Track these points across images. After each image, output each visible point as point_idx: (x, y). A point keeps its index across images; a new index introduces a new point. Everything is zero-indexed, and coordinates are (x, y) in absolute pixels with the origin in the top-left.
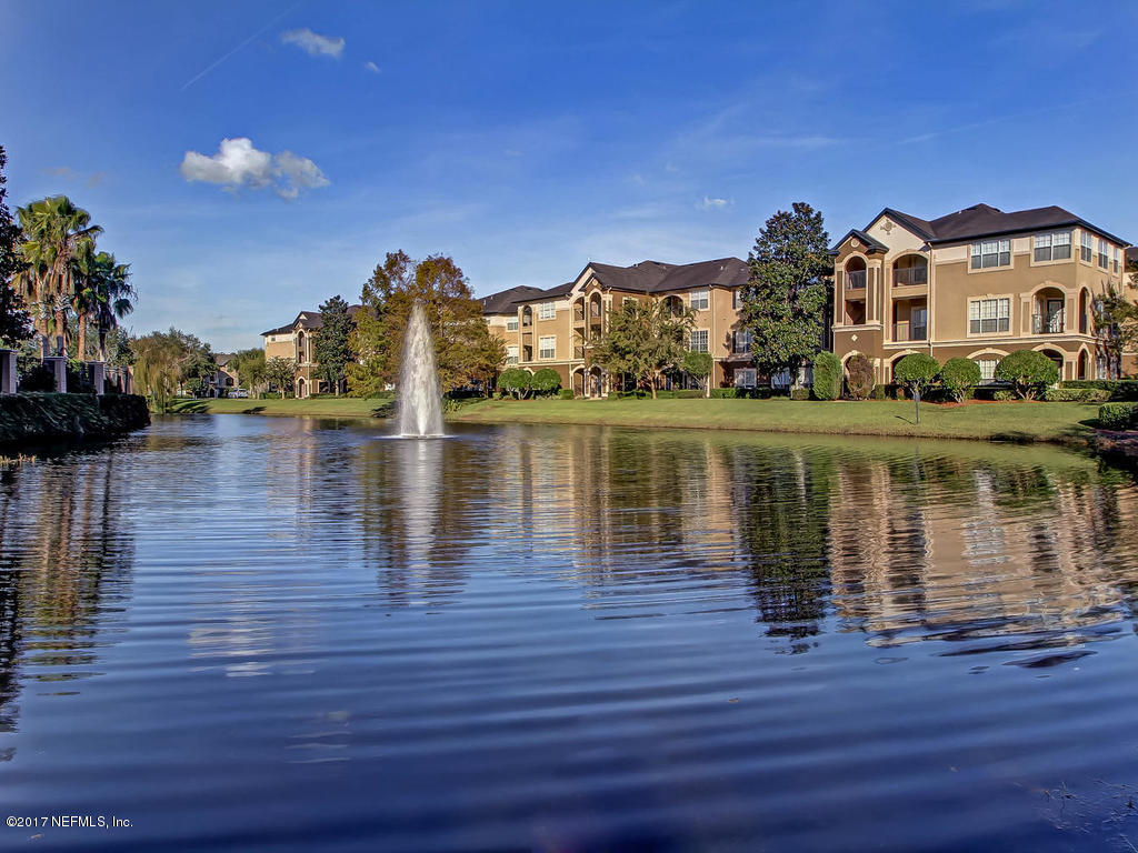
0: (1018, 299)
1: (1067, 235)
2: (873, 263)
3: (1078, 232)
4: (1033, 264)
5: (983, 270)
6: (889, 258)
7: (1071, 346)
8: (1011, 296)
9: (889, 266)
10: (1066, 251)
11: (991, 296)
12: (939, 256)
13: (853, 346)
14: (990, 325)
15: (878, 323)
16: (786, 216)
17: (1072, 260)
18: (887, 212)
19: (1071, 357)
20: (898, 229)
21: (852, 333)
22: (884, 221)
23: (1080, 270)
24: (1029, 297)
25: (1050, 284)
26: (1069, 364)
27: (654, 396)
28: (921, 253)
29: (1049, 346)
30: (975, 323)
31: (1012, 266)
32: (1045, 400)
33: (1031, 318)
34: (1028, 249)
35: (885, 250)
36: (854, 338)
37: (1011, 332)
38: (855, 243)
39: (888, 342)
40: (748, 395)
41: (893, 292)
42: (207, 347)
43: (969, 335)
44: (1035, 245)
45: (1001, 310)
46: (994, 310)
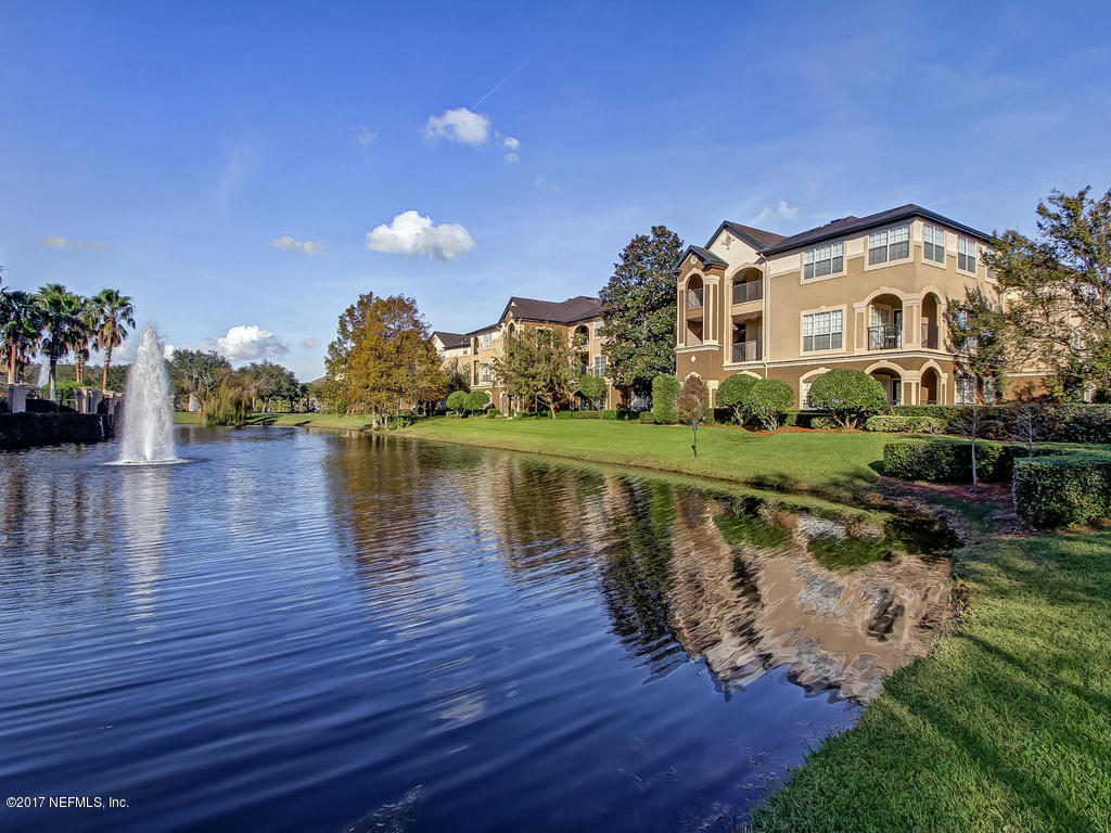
0: (851, 309)
1: (905, 231)
2: (711, 280)
3: (918, 224)
4: (867, 267)
5: (815, 279)
6: (729, 273)
7: (909, 364)
8: (844, 307)
9: (728, 284)
10: (903, 249)
11: (824, 309)
12: (775, 268)
13: (692, 367)
14: (823, 341)
15: (716, 343)
16: (644, 239)
17: (911, 259)
18: (726, 226)
19: (912, 377)
20: (737, 243)
21: (691, 354)
22: (725, 234)
23: (920, 269)
24: (863, 306)
25: (886, 290)
26: (908, 386)
27: (554, 416)
28: (757, 266)
29: (885, 364)
30: (808, 339)
31: (845, 272)
32: (868, 431)
33: (866, 331)
34: (861, 251)
35: (725, 266)
36: (693, 359)
37: (844, 349)
38: (694, 260)
39: (728, 362)
40: (626, 417)
41: (732, 310)
42: (292, 374)
43: (802, 353)
44: (870, 246)
45: (833, 323)
46: (827, 325)
